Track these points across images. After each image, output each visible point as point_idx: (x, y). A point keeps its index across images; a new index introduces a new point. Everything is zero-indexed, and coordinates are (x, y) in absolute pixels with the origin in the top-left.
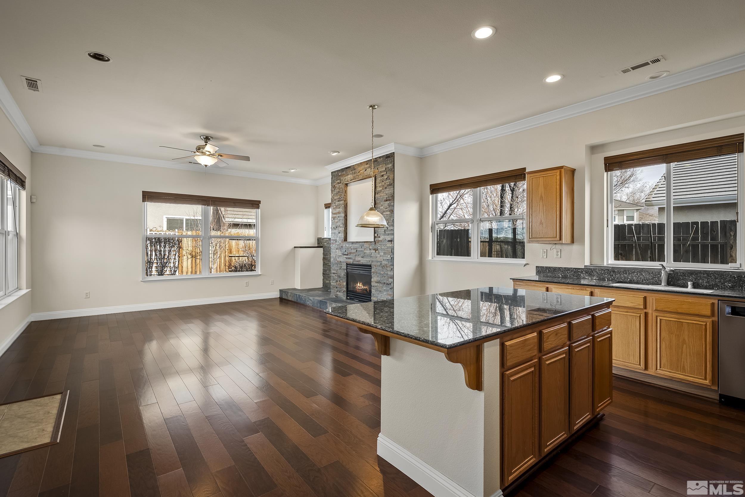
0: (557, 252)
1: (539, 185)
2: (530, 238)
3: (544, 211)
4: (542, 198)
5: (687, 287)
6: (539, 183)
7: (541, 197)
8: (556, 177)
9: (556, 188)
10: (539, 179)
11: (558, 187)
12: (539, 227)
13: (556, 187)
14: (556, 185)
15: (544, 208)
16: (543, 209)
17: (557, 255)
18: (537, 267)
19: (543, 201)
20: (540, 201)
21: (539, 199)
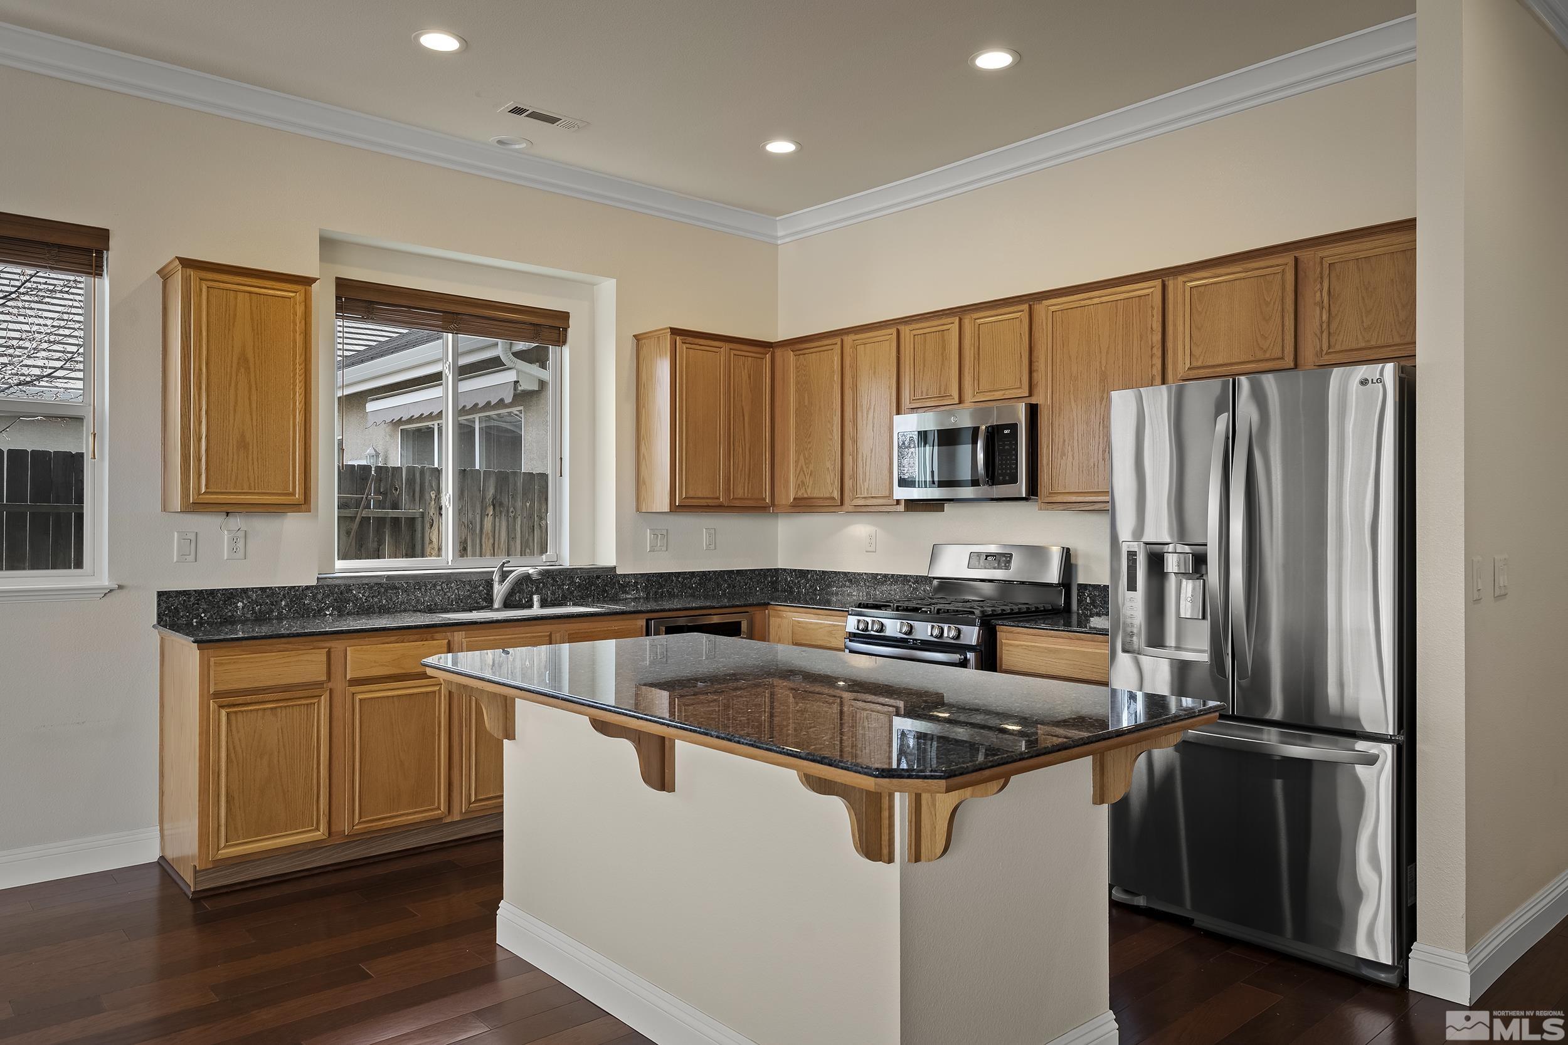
0: (234, 540)
1: (235, 315)
2: (199, 494)
3: (254, 406)
4: (246, 360)
5: (531, 606)
6: (235, 309)
7: (243, 360)
8: (294, 307)
9: (295, 342)
10: (236, 298)
11: (299, 339)
12: (235, 457)
13: (294, 336)
14: (295, 331)
15: (254, 398)
16: (250, 399)
17: (234, 550)
18: (160, 594)
19: (249, 373)
20: (238, 370)
21: (234, 365)
